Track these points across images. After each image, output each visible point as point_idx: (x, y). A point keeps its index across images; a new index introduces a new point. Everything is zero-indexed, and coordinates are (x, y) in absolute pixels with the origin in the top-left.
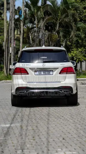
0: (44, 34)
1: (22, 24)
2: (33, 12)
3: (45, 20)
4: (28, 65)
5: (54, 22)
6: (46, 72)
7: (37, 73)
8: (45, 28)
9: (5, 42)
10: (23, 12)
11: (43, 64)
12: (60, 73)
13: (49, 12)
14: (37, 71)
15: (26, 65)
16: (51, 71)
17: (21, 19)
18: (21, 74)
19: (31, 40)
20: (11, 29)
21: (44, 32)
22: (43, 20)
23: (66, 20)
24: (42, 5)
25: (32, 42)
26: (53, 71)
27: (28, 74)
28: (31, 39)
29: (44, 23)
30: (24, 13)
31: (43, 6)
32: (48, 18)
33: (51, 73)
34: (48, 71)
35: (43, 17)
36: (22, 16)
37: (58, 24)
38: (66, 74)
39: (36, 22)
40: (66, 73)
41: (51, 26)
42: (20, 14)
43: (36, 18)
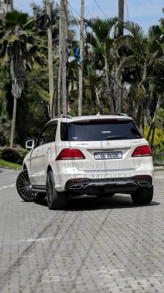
0: (120, 88)
1: (80, 73)
2: (100, 50)
3: (121, 63)
4: (83, 144)
5: (137, 66)
6: (112, 155)
7: (99, 156)
8: (121, 78)
9: (51, 106)
10: (81, 51)
11: (107, 143)
12: (132, 156)
13: (127, 48)
14: (98, 153)
15: (81, 144)
16: (118, 152)
17: (79, 63)
18: (74, 159)
19: (98, 101)
20: (61, 82)
21: (120, 84)
22: (119, 64)
23: (158, 62)
24: (115, 37)
25: (99, 104)
26: (121, 152)
27: (84, 158)
28: (98, 98)
29: (121, 68)
30: (83, 52)
31: (117, 38)
32: (126, 60)
33: (119, 156)
34: (114, 152)
35: (118, 57)
36: (80, 58)
37: (145, 69)
38: (142, 156)
39: (106, 67)
40: (140, 155)
41: (133, 73)
42: (77, 54)
43: (106, 60)
